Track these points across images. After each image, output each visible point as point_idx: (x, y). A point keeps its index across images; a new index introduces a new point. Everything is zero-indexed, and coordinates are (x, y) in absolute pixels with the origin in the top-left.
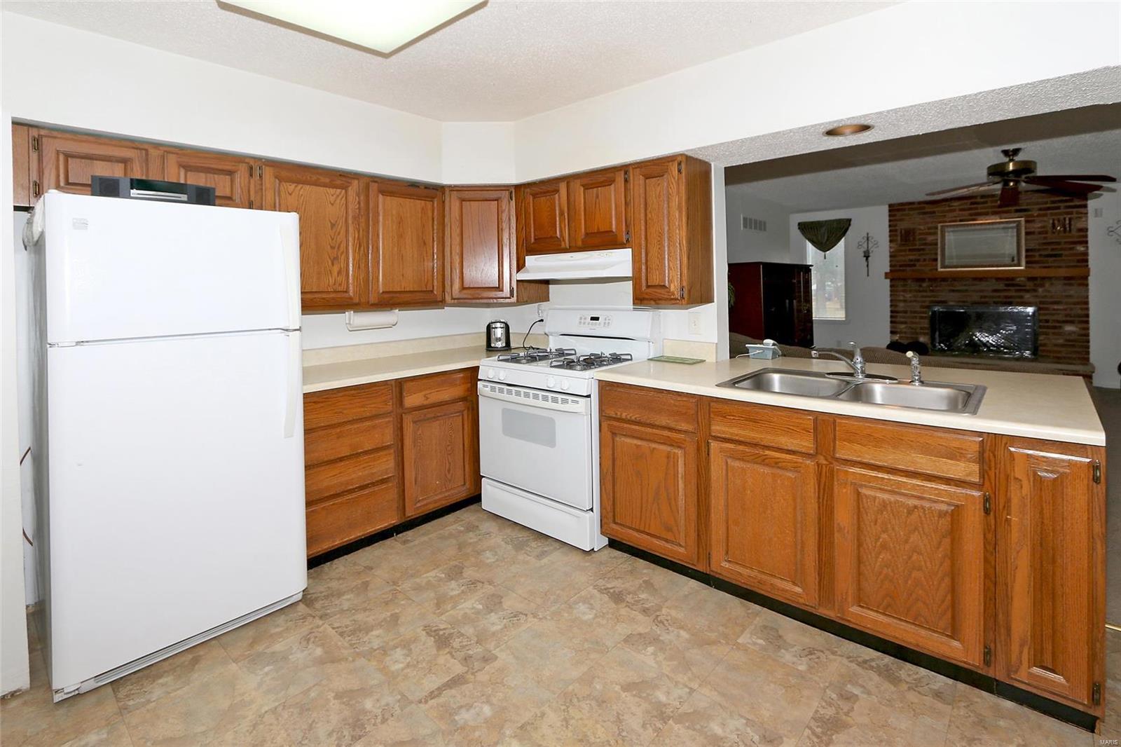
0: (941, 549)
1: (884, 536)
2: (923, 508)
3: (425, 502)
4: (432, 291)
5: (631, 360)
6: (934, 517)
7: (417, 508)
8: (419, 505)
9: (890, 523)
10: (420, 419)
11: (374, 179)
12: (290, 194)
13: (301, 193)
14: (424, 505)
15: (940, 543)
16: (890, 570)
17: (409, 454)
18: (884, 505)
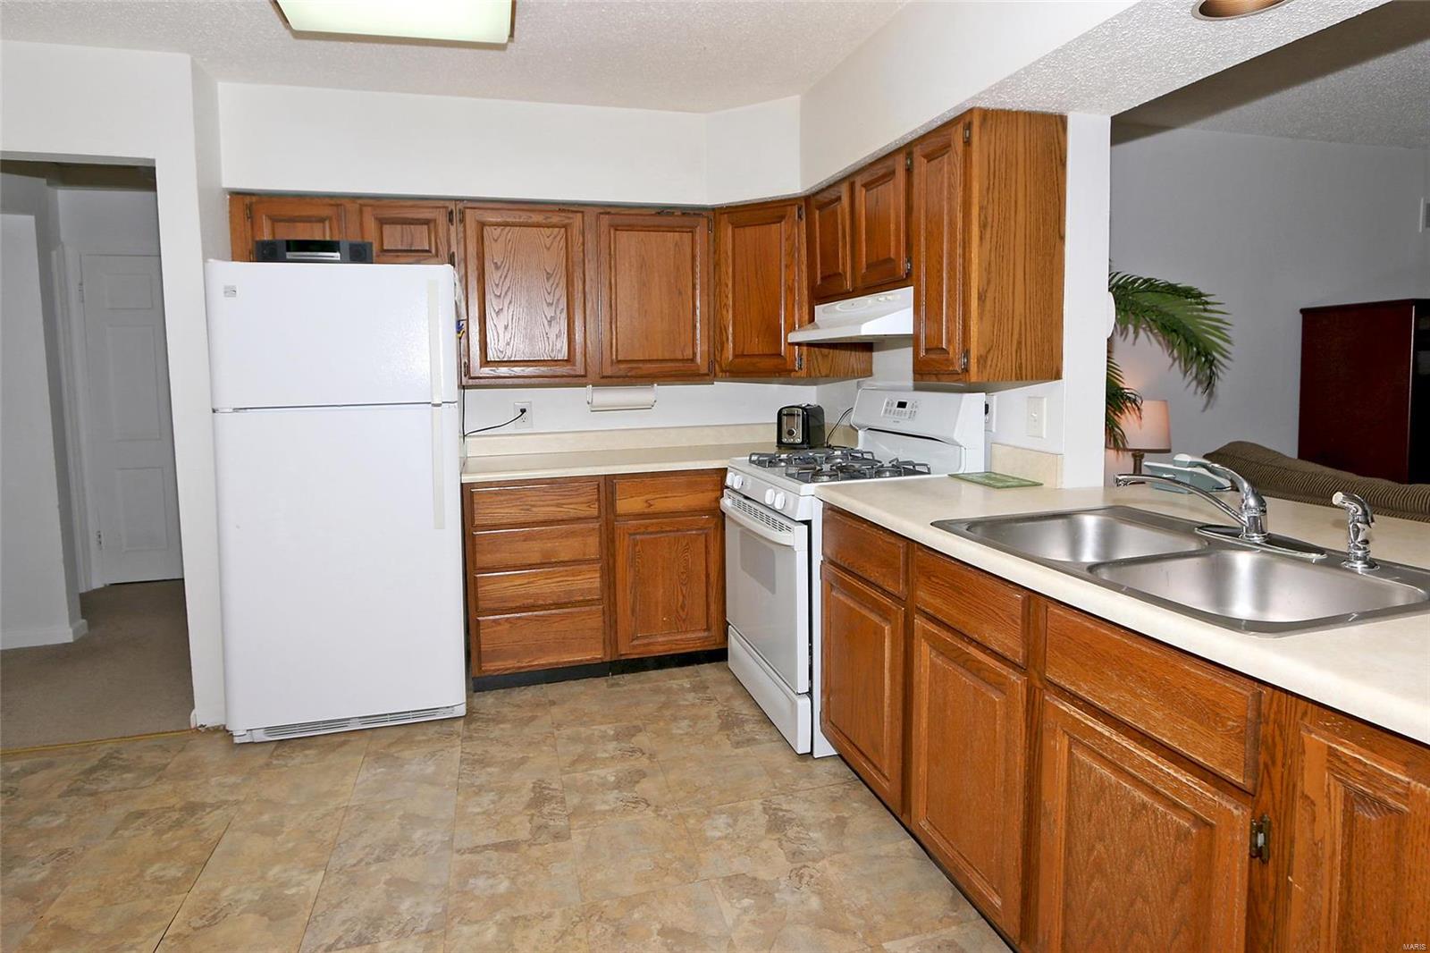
0: (1177, 905)
1: (1099, 846)
2: (1155, 811)
3: (646, 641)
4: (693, 360)
5: (929, 473)
6: (1169, 836)
7: (633, 646)
8: (635, 643)
9: (1108, 825)
10: (638, 531)
11: (607, 210)
12: (496, 241)
13: (509, 237)
14: (645, 645)
15: (1175, 891)
16: (1105, 915)
17: (624, 575)
18: (1102, 786)
